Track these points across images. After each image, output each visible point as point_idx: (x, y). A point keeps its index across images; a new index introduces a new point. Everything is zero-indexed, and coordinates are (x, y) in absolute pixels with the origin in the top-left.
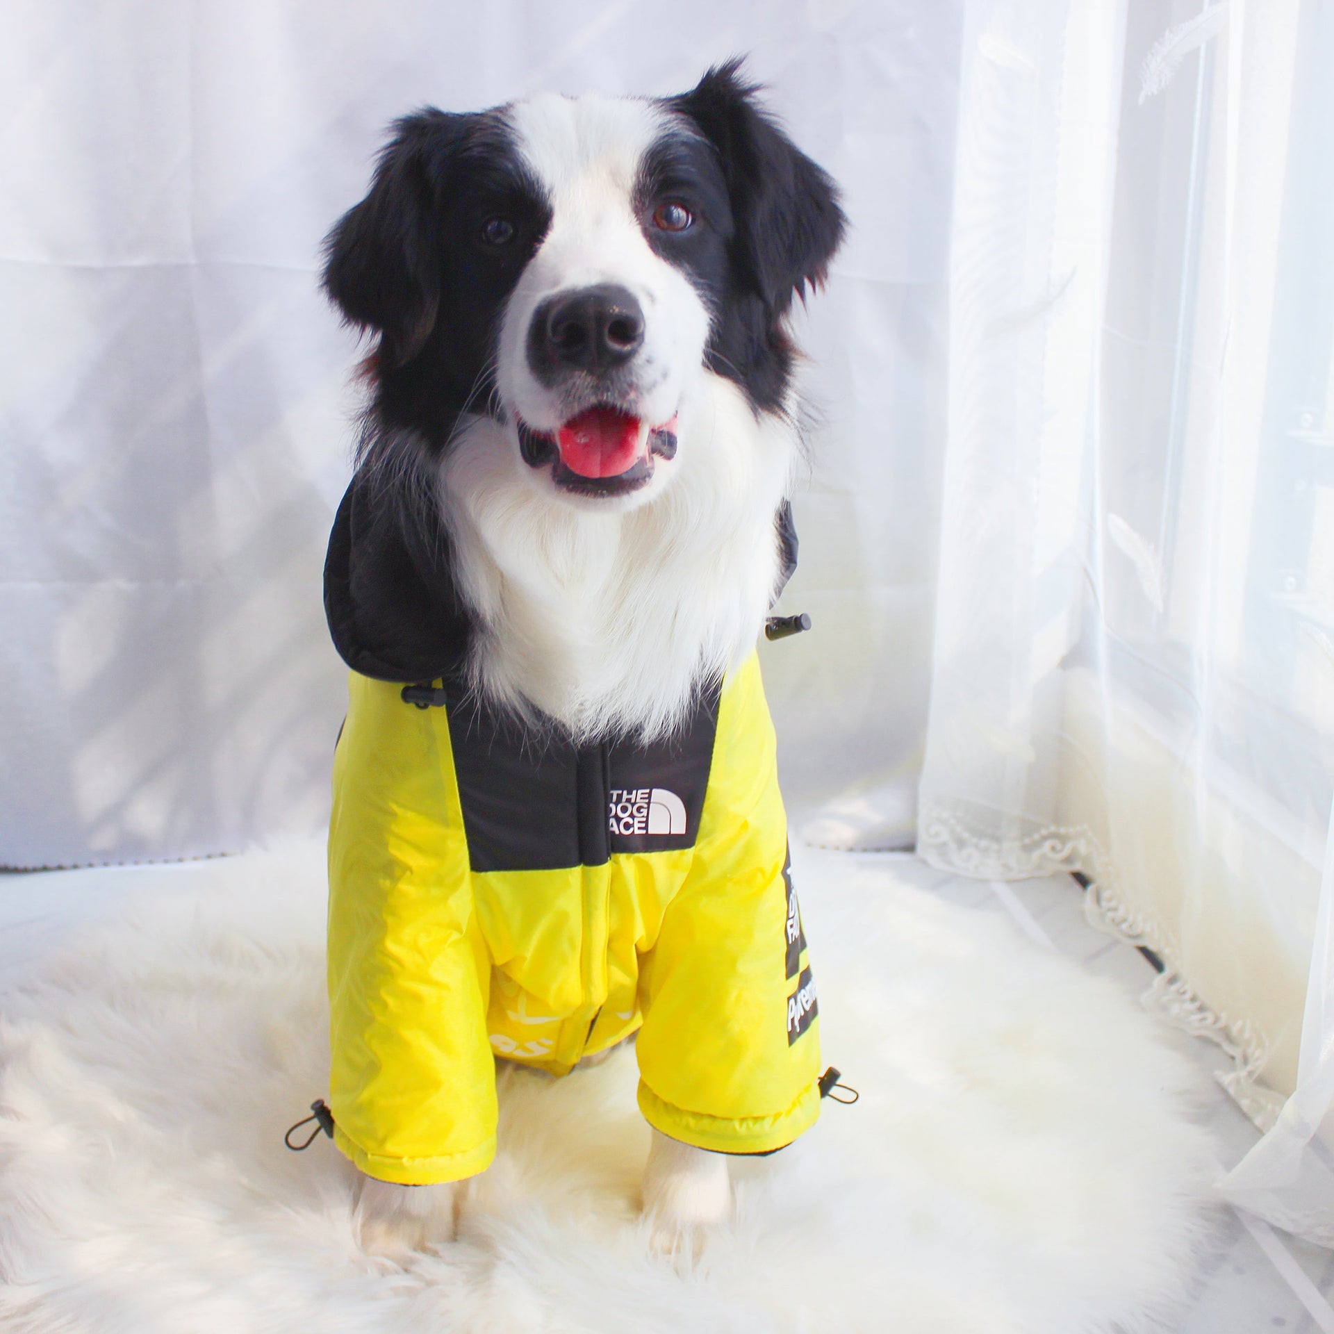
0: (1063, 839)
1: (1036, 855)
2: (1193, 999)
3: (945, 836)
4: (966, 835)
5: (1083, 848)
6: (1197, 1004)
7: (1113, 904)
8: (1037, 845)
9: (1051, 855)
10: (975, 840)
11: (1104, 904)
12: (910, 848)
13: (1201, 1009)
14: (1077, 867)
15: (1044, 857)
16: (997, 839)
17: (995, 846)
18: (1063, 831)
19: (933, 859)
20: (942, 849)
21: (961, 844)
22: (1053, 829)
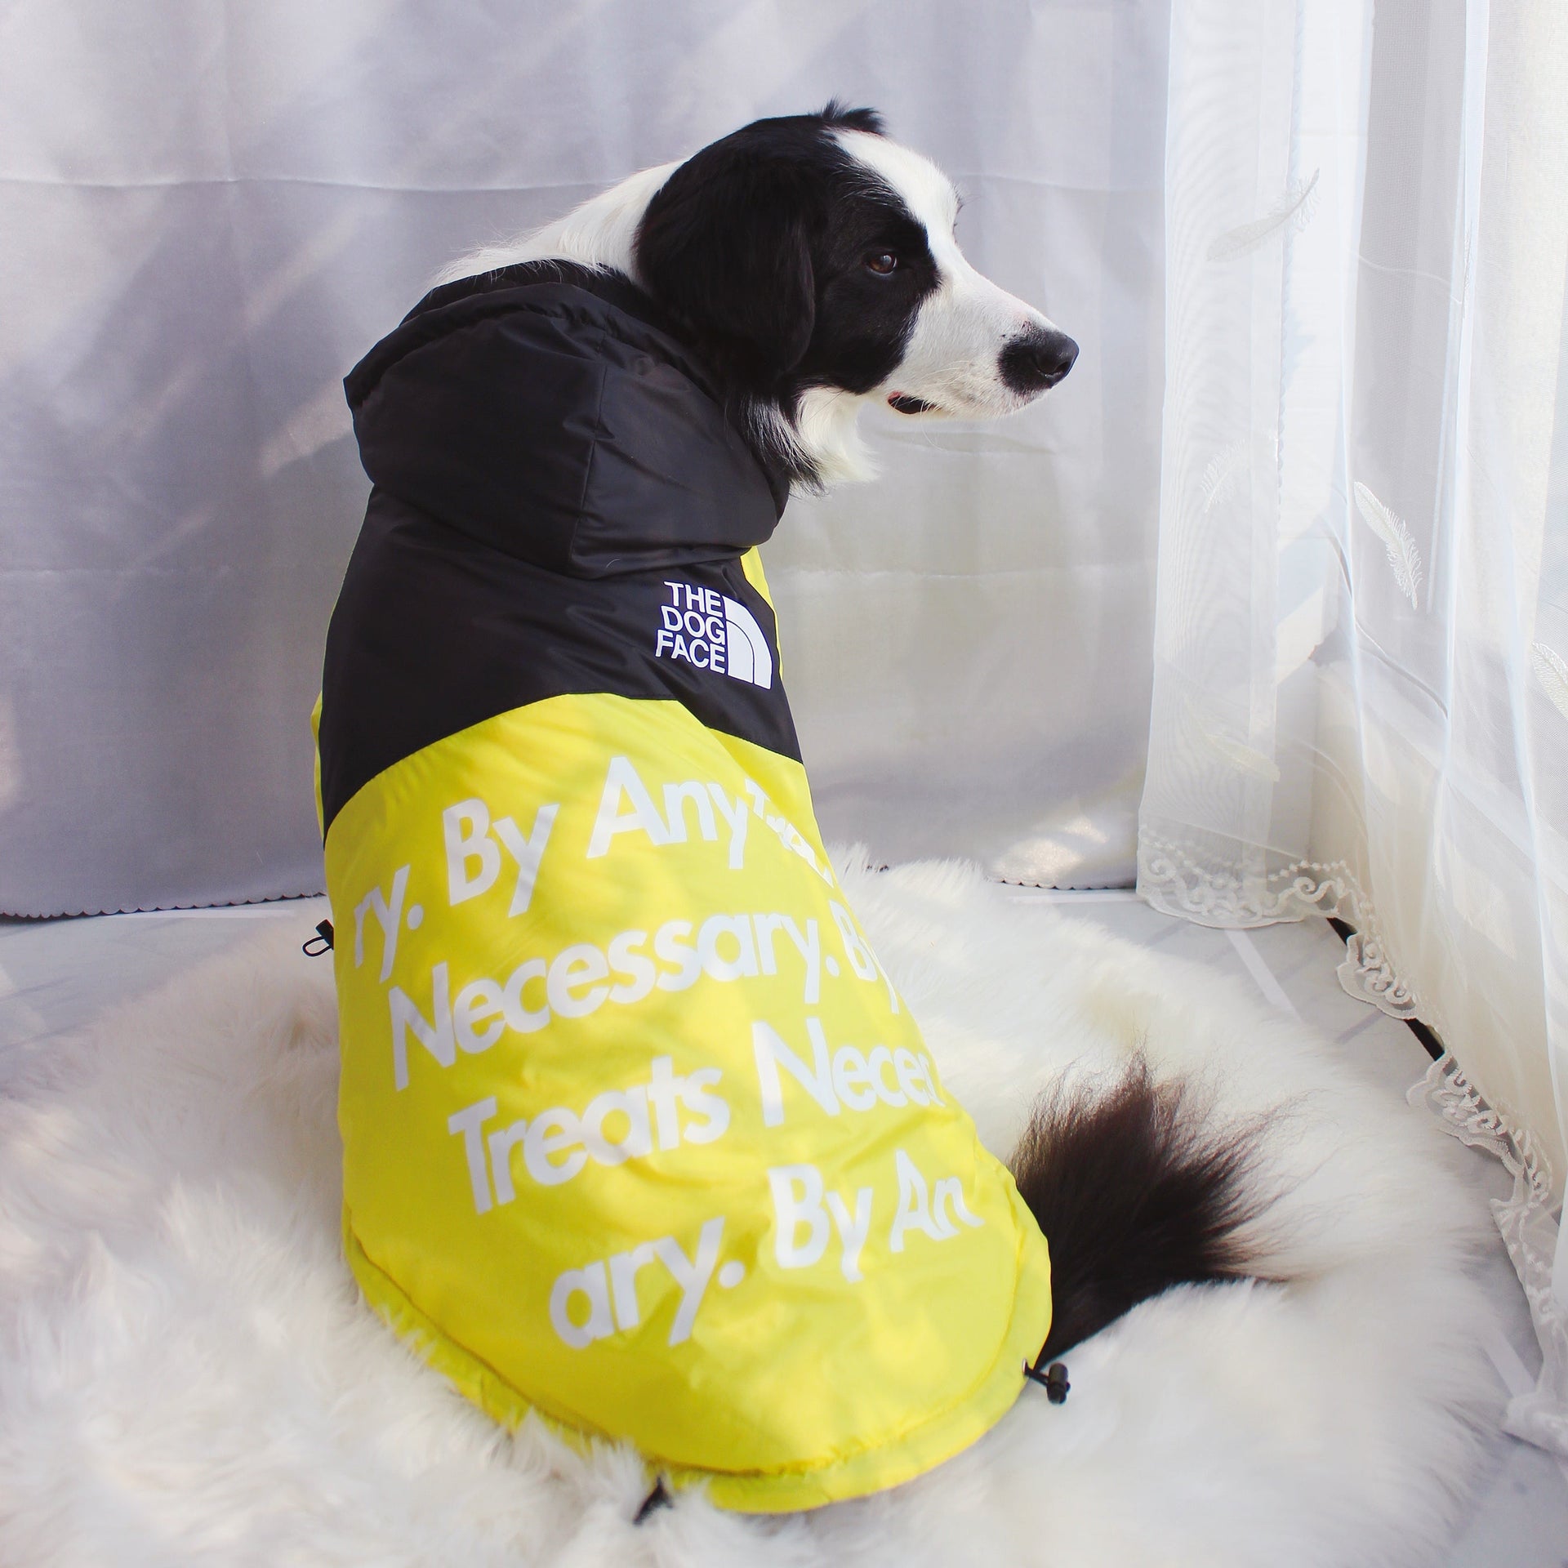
0: (1316, 878)
1: (1283, 896)
2: (1473, 1093)
3: (1171, 873)
4: (1197, 871)
5: (1340, 892)
6: (1476, 1100)
7: (1376, 963)
8: (1286, 883)
9: (1303, 896)
10: (1208, 877)
11: (1366, 961)
12: (1129, 886)
13: (1482, 1106)
14: (1334, 913)
15: (1293, 897)
16: (1238, 876)
17: (1234, 884)
18: (1316, 866)
19: (1157, 902)
20: (1168, 889)
21: (1192, 881)
22: (1304, 864)
